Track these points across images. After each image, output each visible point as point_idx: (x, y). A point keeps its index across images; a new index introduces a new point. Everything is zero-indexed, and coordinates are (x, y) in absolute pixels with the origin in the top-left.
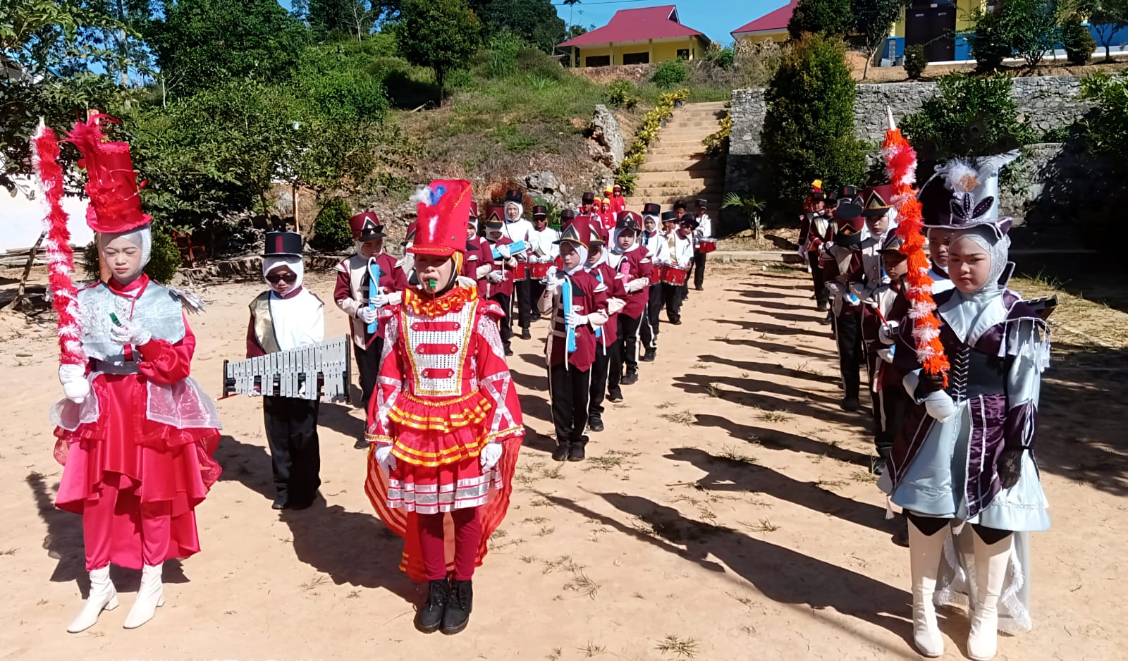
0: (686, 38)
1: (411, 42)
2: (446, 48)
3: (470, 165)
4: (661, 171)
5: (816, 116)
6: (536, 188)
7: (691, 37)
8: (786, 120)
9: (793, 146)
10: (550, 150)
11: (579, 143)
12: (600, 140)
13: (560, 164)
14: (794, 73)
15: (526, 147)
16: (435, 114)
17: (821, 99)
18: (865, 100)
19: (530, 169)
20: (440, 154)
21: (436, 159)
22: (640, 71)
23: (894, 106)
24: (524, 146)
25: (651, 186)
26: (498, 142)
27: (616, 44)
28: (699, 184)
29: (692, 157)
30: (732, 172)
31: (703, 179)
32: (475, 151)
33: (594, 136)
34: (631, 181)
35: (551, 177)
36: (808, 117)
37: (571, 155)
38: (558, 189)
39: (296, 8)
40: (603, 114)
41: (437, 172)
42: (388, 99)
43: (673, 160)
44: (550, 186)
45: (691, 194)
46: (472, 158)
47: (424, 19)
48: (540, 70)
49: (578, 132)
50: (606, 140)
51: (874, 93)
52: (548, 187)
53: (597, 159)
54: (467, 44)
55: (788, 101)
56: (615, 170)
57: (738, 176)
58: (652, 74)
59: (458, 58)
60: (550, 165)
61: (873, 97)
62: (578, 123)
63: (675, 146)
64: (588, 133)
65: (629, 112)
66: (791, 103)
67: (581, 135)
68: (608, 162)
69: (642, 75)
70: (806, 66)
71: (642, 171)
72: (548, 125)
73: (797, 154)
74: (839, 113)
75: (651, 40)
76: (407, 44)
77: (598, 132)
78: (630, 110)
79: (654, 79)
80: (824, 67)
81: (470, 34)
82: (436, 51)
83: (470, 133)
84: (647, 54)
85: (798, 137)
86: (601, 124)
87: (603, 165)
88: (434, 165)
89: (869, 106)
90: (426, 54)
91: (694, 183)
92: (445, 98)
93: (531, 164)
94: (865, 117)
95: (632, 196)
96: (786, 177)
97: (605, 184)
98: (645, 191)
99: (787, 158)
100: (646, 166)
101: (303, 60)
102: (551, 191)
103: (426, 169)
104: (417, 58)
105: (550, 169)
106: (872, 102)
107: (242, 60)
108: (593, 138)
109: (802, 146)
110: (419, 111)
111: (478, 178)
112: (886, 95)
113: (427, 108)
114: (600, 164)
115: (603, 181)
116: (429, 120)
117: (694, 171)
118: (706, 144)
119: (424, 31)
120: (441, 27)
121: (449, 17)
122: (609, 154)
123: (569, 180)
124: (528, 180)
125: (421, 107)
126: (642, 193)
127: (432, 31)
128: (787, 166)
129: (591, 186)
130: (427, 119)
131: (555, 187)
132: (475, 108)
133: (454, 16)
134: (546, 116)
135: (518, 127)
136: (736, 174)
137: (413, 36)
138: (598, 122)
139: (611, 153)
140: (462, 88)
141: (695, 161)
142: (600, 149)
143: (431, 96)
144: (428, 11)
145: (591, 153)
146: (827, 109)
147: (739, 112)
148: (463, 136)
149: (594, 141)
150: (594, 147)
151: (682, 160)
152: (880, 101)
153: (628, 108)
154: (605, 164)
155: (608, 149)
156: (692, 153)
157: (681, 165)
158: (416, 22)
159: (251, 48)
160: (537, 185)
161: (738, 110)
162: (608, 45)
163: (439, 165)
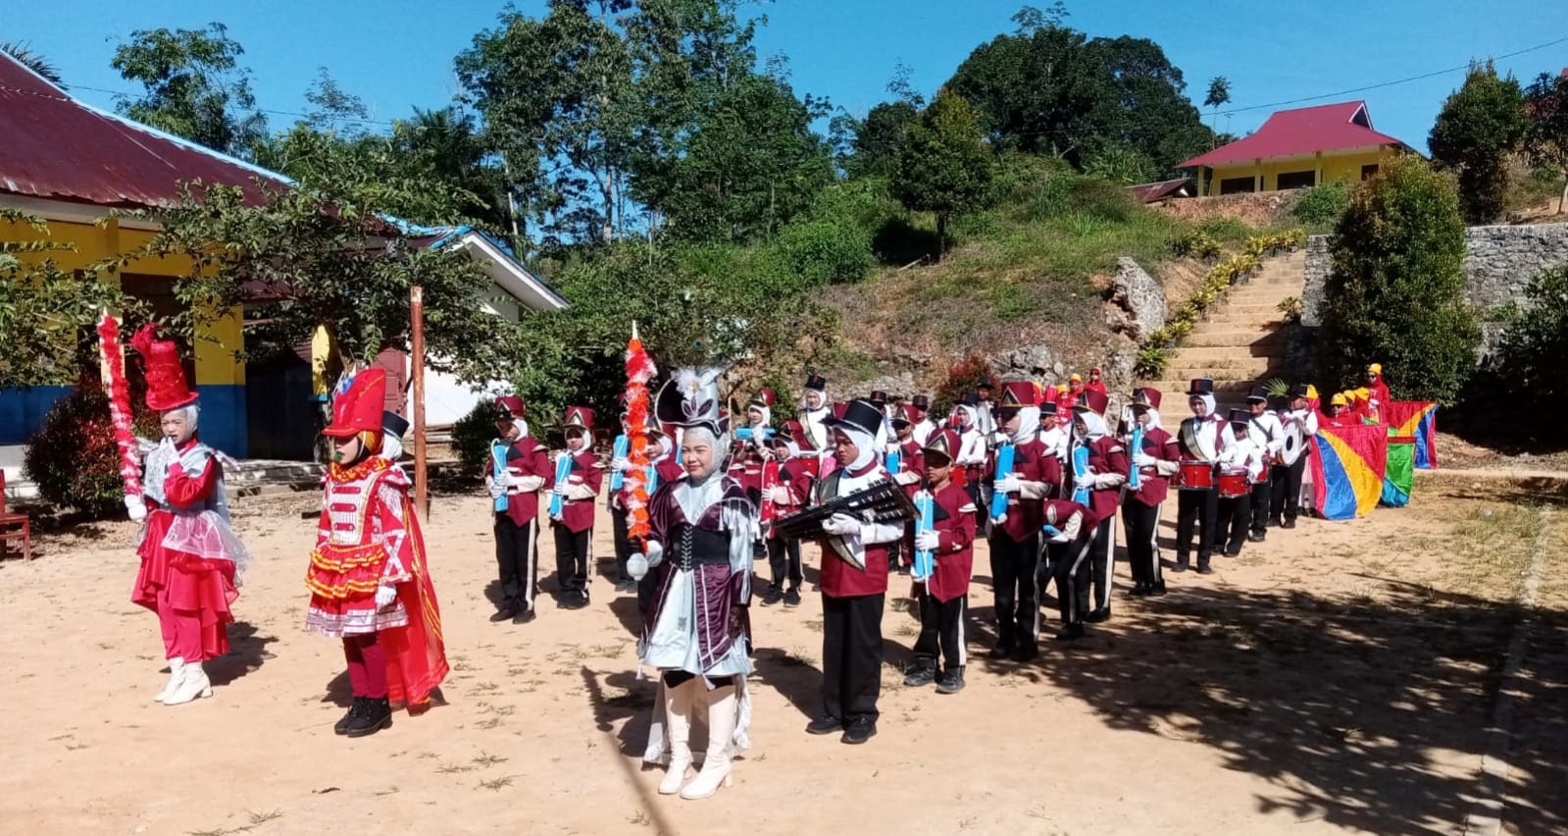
0: (1374, 148)
1: (903, 182)
2: (945, 188)
3: (947, 338)
4: (1215, 346)
5: (1393, 273)
6: (1023, 367)
7: (1382, 147)
8: (1350, 279)
9: (1357, 317)
10: (1051, 318)
11: (1095, 308)
12: (1123, 303)
13: (1060, 336)
14: (1363, 216)
15: (1018, 314)
16: (928, 273)
17: (1401, 251)
18: (1508, 248)
19: (1020, 342)
20: (913, 323)
21: (907, 330)
22: (1278, 200)
23: (1555, 257)
24: (1019, 312)
25: (1191, 367)
26: (988, 308)
27: (1266, 160)
28: (1261, 365)
29: (1265, 327)
30: (1296, 349)
31: (1266, 359)
32: (957, 320)
33: (1115, 299)
34: (1160, 360)
35: (1044, 352)
36: (1379, 276)
37: (1079, 323)
38: (1052, 370)
39: (834, 134)
40: (1128, 270)
41: (905, 346)
42: (874, 253)
43: (1236, 331)
44: (1041, 364)
45: (1245, 378)
46: (954, 328)
47: (921, 152)
48: (1100, 206)
49: (1095, 294)
50: (1131, 304)
51: (1524, 238)
52: (1038, 366)
53: (1117, 329)
54: (975, 181)
55: (1351, 254)
56: (1142, 343)
57: (1306, 356)
58: (1294, 204)
59: (961, 200)
60: (1047, 336)
61: (1521, 244)
62: (1099, 281)
63: (1248, 311)
64: (1107, 294)
65: (1204, 263)
66: (1357, 256)
67: (1100, 298)
68: (1132, 334)
69: (1282, 206)
70: (1379, 206)
71: (1186, 346)
72: (1060, 284)
73: (1362, 327)
74: (1431, 270)
75: (1318, 153)
76: (899, 184)
77: (1122, 293)
78: (1206, 260)
79: (1296, 212)
80: (1406, 207)
81: (979, 169)
82: (931, 191)
83: (958, 296)
84: (1312, 173)
85: (1365, 305)
86: (1125, 283)
87: (1126, 337)
88: (903, 337)
89: (1514, 258)
90: (920, 196)
91: (1253, 362)
92: (946, 249)
93: (1023, 335)
94: (1509, 273)
95: (1160, 380)
96: (1348, 359)
97: (1119, 363)
98: (1180, 374)
99: (1349, 333)
100: (1192, 337)
101: (818, 203)
102: (1042, 372)
103: (893, 342)
104: (911, 200)
105: (1045, 342)
106: (1521, 251)
107: (742, 206)
108: (1113, 302)
109: (1371, 315)
110: (911, 268)
111: (956, 354)
112: (1542, 242)
113: (922, 264)
114: (1123, 335)
115: (1117, 358)
116: (915, 280)
117: (1258, 348)
118: (1283, 309)
119: (920, 167)
120: (941, 161)
121: (953, 147)
122: (1135, 322)
123: (1070, 357)
124: (1012, 357)
125: (914, 263)
126: (1176, 376)
127: (929, 167)
128: (1348, 345)
129: (1100, 364)
130: (912, 278)
131: (1048, 366)
132: (978, 262)
133: (961, 146)
134: (1061, 272)
135: (1021, 286)
136: (1302, 353)
137: (906, 175)
138: (1120, 280)
139: (1138, 322)
140: (978, 235)
141: (1268, 332)
142: (1123, 316)
143: (929, 247)
144: (927, 142)
145: (1109, 321)
146: (1411, 263)
147: (1317, 267)
148: (947, 301)
149: (1114, 306)
150: (1114, 313)
151: (1247, 331)
152: (1533, 250)
153: (1204, 257)
154: (1129, 336)
155: (1133, 315)
156: (1264, 322)
157: (1245, 339)
158: (911, 157)
159: (754, 189)
160: (1024, 363)
161: (1315, 262)
162: (1253, 163)
163: (909, 337)
